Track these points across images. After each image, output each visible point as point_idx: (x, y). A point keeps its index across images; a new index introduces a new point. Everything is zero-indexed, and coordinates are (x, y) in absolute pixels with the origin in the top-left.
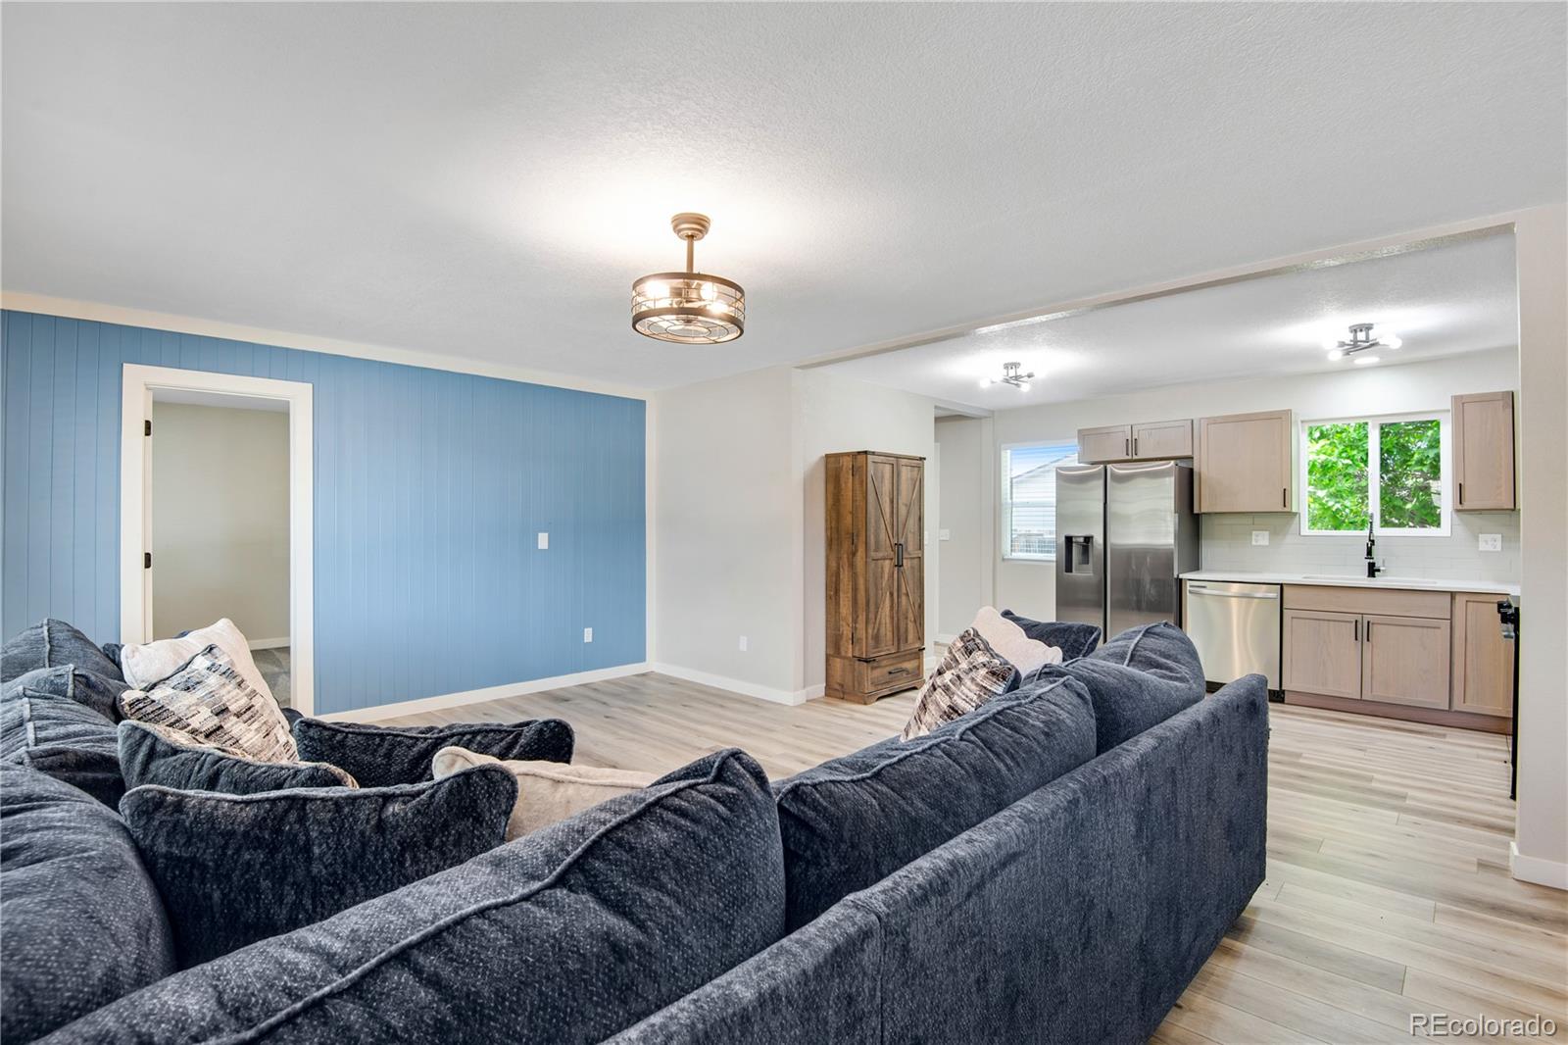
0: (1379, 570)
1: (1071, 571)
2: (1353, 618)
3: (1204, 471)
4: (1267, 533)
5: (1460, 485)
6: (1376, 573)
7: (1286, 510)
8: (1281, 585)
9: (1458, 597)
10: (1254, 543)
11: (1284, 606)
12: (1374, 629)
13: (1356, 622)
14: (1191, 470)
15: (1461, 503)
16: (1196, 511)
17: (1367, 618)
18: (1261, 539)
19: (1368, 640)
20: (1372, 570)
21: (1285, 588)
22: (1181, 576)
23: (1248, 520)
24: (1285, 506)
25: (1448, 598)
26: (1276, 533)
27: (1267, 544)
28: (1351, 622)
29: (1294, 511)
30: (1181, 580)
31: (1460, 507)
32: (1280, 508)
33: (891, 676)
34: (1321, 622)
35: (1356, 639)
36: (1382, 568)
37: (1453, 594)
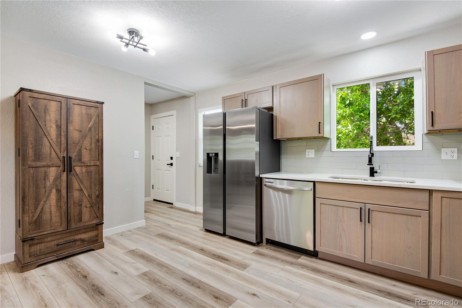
0: (376, 172)
1: (211, 173)
2: (359, 206)
3: (278, 115)
4: (314, 150)
5: (432, 112)
6: (375, 174)
7: (321, 135)
8: (314, 182)
9: (434, 194)
10: (307, 156)
11: (316, 196)
12: (374, 215)
13: (361, 208)
14: (272, 115)
15: (432, 125)
16: (275, 138)
17: (368, 206)
18: (311, 154)
19: (369, 222)
20: (372, 172)
21: (316, 184)
22: (261, 176)
23: (304, 143)
24: (319, 133)
25: (427, 194)
26: (318, 150)
27: (314, 157)
28: (358, 209)
29: (325, 136)
30: (261, 178)
31: (431, 128)
32: (317, 134)
33: (59, 247)
34: (339, 207)
35: (361, 221)
36: (378, 171)
37: (431, 192)
